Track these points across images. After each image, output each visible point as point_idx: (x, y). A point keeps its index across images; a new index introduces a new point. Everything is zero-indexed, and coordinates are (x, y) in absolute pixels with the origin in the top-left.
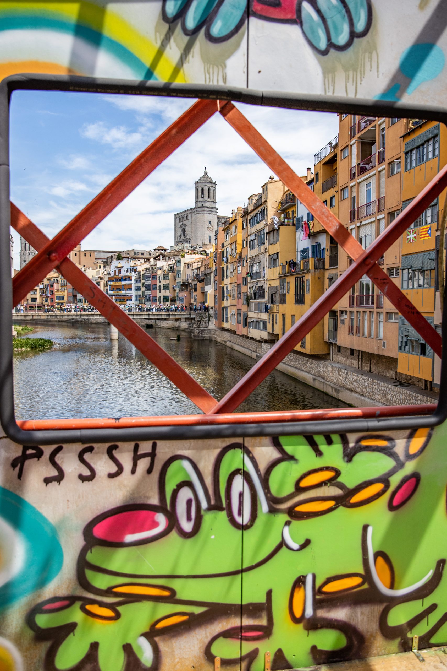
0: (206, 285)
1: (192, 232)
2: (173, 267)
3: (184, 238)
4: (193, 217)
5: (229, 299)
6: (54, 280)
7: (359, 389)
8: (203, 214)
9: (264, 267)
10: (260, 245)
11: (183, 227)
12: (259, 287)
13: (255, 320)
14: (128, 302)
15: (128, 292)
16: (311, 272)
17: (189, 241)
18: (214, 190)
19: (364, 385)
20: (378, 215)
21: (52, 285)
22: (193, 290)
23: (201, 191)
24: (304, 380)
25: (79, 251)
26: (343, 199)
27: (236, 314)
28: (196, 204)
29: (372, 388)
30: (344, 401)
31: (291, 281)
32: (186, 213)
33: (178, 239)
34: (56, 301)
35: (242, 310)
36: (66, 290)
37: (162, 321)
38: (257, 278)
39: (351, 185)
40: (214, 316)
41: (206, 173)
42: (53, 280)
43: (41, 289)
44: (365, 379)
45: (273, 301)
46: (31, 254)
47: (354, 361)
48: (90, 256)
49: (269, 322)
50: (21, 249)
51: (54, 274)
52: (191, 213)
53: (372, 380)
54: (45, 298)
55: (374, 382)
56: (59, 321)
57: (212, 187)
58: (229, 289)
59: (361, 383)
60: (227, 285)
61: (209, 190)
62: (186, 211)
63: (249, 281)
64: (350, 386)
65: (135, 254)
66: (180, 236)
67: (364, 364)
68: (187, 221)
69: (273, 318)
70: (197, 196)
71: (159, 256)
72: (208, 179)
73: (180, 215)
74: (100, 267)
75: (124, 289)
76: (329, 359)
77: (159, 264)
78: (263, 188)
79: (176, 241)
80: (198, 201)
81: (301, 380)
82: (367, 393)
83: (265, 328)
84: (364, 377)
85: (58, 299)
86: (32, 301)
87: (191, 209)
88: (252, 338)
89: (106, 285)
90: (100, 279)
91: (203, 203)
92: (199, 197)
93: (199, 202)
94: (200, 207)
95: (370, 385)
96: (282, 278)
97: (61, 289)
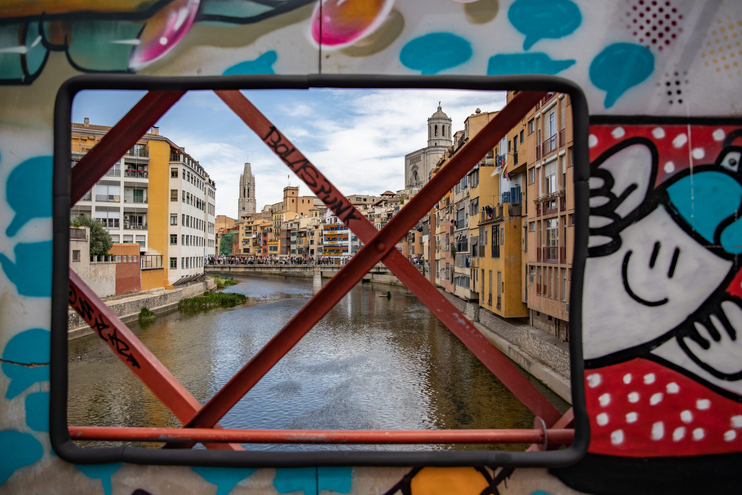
0: (423, 235)
1: (424, 175)
2: (392, 214)
3: (416, 182)
4: (425, 158)
5: (440, 251)
6: (268, 229)
7: (552, 362)
8: (436, 155)
9: (467, 214)
10: (464, 189)
11: (415, 169)
12: (463, 237)
13: (461, 275)
14: (344, 254)
15: (344, 243)
16: (505, 220)
17: (421, 185)
18: (449, 127)
19: (556, 357)
20: (560, 151)
21: (265, 235)
22: (411, 241)
23: (434, 128)
24: (502, 349)
25: (297, 197)
26: (531, 132)
27: (445, 268)
28: (429, 144)
29: (564, 362)
30: (535, 376)
31: (489, 229)
32: (418, 153)
33: (410, 183)
34: (269, 252)
35: (450, 264)
36: (279, 240)
37: (379, 275)
38: (462, 228)
39: (536, 116)
40: (428, 270)
41: (440, 109)
42: (266, 229)
43: (254, 238)
44: (557, 350)
45: (474, 254)
46: (250, 200)
47: (552, 327)
48: (309, 202)
49: (471, 278)
50: (240, 196)
51: (269, 222)
52: (424, 153)
53: (563, 351)
54: (258, 248)
55: (565, 355)
56: (271, 274)
57: (446, 123)
58: (440, 240)
59: (553, 355)
60: (438, 235)
61: (443, 127)
62: (417, 151)
63: (455, 231)
64: (544, 358)
65: (357, 200)
66: (411, 179)
67: (561, 331)
68: (419, 162)
69: (474, 273)
70: (430, 135)
71: (381, 202)
72: (442, 116)
73: (411, 156)
74: (316, 215)
75: (340, 240)
76: (529, 324)
77: (377, 211)
78: (466, 123)
79: (407, 184)
80: (430, 140)
81: (499, 349)
82: (559, 367)
83: (468, 286)
84: (556, 348)
85: (271, 250)
86: (244, 252)
87: (424, 149)
88: (457, 296)
89: (321, 235)
90: (315, 228)
91: (437, 142)
92: (432, 136)
93: (432, 141)
94: (433, 147)
95: (561, 358)
96: (481, 226)
97: (275, 238)
